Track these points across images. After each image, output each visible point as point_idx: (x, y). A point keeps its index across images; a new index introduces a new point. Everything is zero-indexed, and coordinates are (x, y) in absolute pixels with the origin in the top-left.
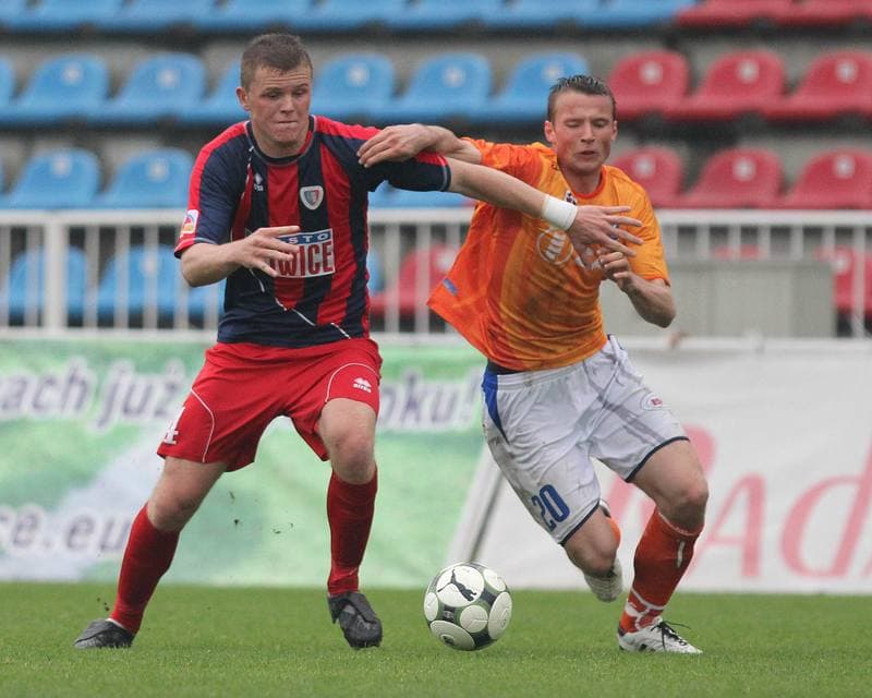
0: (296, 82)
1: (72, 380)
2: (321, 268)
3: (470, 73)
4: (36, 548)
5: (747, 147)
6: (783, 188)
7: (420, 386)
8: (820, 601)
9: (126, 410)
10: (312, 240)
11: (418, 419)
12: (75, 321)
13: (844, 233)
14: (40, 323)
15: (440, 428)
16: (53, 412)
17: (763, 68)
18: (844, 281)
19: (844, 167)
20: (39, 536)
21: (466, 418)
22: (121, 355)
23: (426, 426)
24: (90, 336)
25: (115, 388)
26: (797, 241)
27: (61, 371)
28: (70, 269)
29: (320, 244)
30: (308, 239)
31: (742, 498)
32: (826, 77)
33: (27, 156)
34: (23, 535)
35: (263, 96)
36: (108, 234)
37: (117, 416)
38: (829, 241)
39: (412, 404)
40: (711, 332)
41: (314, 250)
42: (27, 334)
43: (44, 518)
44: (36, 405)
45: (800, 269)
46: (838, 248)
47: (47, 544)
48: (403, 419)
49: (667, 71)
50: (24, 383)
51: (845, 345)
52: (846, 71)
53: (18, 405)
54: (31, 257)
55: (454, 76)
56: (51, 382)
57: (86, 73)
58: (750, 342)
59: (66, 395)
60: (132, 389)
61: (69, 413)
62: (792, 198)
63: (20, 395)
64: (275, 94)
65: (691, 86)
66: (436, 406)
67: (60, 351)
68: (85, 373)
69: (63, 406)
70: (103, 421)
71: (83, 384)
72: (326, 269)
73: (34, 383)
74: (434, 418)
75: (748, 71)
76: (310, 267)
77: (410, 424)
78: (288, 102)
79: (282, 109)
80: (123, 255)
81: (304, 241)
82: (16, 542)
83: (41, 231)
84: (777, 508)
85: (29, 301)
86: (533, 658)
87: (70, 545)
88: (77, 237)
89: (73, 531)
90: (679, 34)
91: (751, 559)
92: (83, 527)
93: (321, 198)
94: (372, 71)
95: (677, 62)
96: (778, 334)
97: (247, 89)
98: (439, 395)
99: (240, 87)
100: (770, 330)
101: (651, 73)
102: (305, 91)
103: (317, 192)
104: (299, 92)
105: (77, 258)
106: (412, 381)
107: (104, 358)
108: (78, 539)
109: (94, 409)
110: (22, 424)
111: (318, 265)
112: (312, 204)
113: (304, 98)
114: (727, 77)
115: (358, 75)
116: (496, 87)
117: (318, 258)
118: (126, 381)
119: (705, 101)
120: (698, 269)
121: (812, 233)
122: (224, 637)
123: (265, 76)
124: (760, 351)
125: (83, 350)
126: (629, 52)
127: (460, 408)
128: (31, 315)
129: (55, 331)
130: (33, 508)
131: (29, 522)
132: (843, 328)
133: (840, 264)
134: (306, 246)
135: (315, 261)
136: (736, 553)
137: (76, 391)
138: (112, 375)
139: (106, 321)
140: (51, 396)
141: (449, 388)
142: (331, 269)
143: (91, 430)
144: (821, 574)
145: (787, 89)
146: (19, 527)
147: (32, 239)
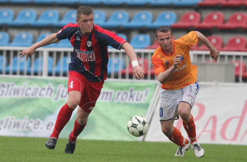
0: (90, 18)
1: (49, 89)
2: (92, 59)
3: (147, 16)
4: (39, 129)
5: (215, 35)
6: (223, 46)
7: (133, 92)
8: (230, 146)
9: (62, 96)
10: (89, 53)
11: (133, 100)
12: (50, 74)
13: (238, 57)
14: (41, 75)
15: (138, 102)
16: (44, 96)
17: (219, 16)
18: (237, 69)
19: (238, 41)
20: (40, 126)
21: (144, 100)
22: (61, 83)
23: (135, 102)
24: (54, 78)
25: (59, 91)
26: (226, 58)
27: (46, 87)
28: (49, 62)
29: (91, 54)
30: (88, 53)
31: (211, 121)
32: (234, 19)
33: (39, 34)
34: (36, 126)
35: (83, 21)
36: (58, 53)
37: (60, 98)
38: (234, 59)
39: (131, 96)
40: (205, 81)
41: (90, 55)
42: (38, 77)
43: (41, 122)
44: (40, 95)
45: (227, 65)
46: (236, 61)
47: (42, 128)
48: (129, 100)
49: (195, 17)
50: (37, 89)
51: (237, 84)
52: (239, 18)
53: (36, 94)
54: (40, 59)
55: (144, 17)
56: (44, 89)
57: (54, 14)
58: (214, 83)
59: (47, 92)
60: (63, 91)
61: (48, 97)
62: (225, 48)
63: (36, 92)
64: (86, 21)
65: (201, 20)
66: (137, 97)
67: (46, 82)
68: (52, 87)
69: (47, 95)
70: (56, 99)
71: (52, 90)
72: (93, 60)
73: (40, 89)
74: (137, 100)
75: (215, 17)
76: (89, 59)
77: (131, 101)
78: (89, 23)
79: (88, 24)
80: (62, 59)
81: (87, 53)
82: (34, 128)
83: (42, 52)
84: (220, 124)
85: (39, 69)
86: (160, 159)
87: (47, 129)
88: (51, 54)
89: (48, 125)
90: (199, 8)
91: (213, 136)
92: (51, 124)
93: (91, 44)
94: (124, 15)
95: (198, 14)
96: (221, 81)
97: (79, 20)
98: (138, 94)
99: (76, 19)
100: (219, 80)
101: (192, 17)
102: (93, 20)
103: (90, 43)
104: (91, 20)
105: (51, 59)
106: (132, 91)
107: (57, 83)
108: (49, 127)
109: (54, 96)
110: (36, 99)
111: (91, 59)
112: (89, 45)
113: (92, 21)
114: (210, 18)
115: (120, 16)
116: (154, 20)
117: (91, 57)
118: (62, 89)
119: (204, 24)
120: (202, 65)
121: (230, 57)
122: (84, 152)
123: (83, 17)
124: (217, 85)
125: (52, 81)
126: (187, 12)
127: (143, 97)
128: (39, 73)
129: (45, 77)
130: (38, 120)
131: (38, 123)
132: (237, 80)
133: (237, 64)
134: (88, 54)
135: (90, 58)
136: (209, 134)
137: (50, 91)
138: (59, 88)
139: (57, 74)
140: (44, 92)
141: (141, 92)
142: (94, 60)
143: (53, 101)
144: (230, 140)
145: (224, 22)
146: (35, 124)
147: (40, 54)
